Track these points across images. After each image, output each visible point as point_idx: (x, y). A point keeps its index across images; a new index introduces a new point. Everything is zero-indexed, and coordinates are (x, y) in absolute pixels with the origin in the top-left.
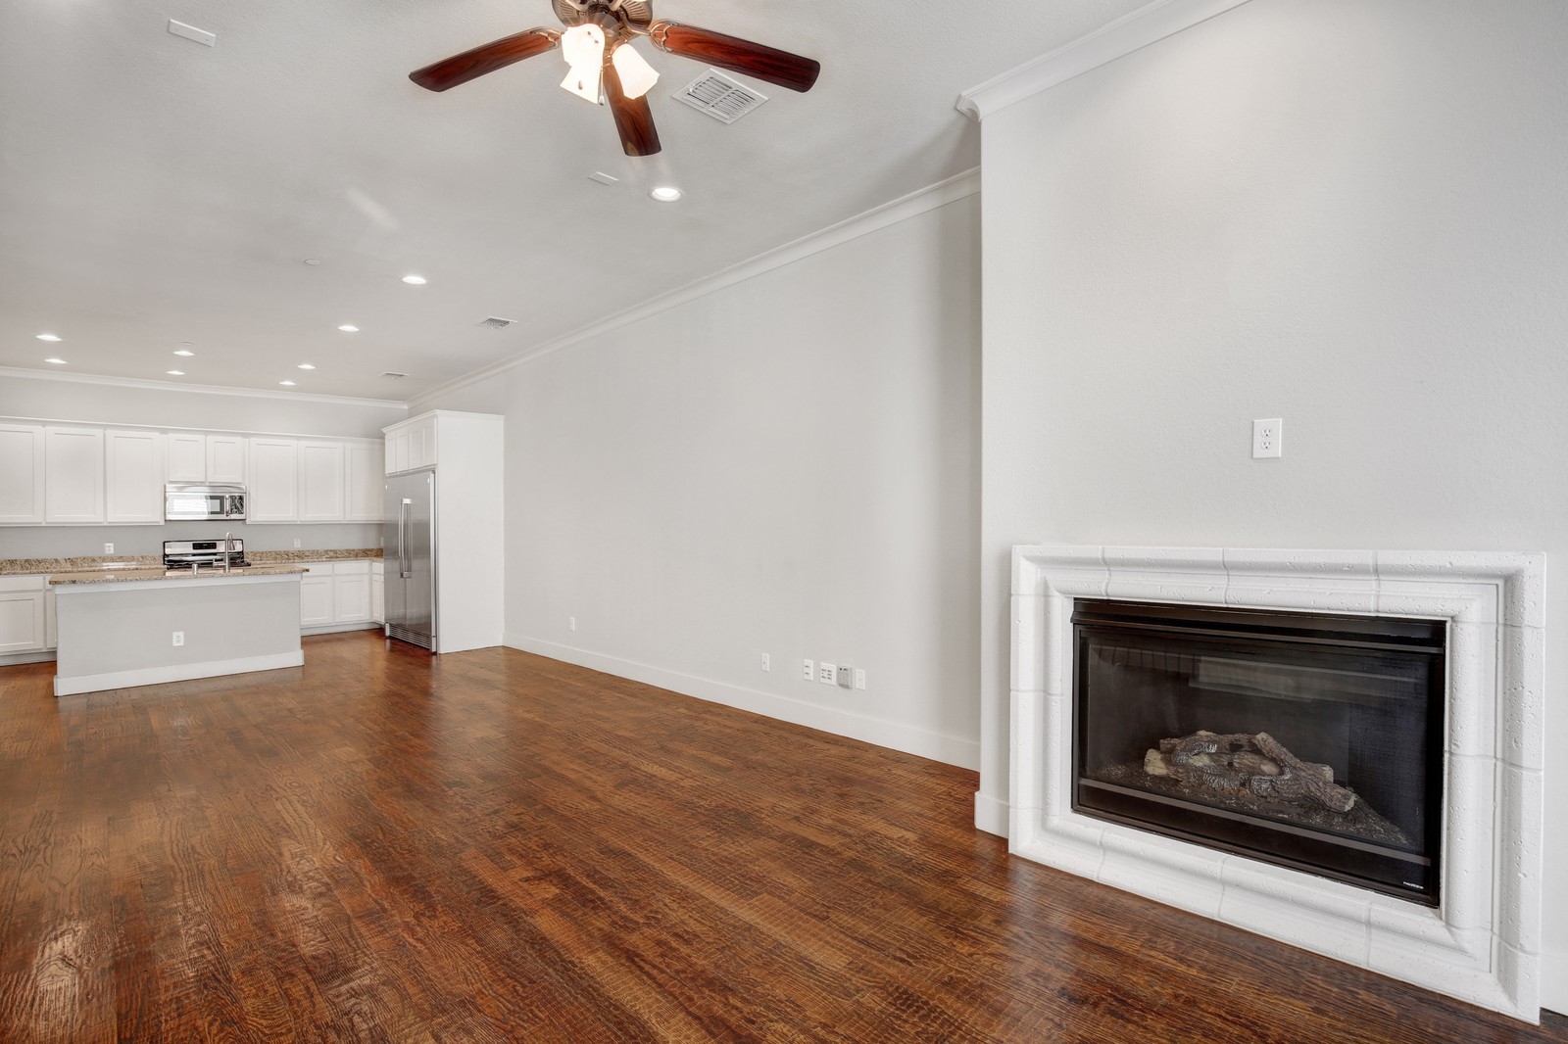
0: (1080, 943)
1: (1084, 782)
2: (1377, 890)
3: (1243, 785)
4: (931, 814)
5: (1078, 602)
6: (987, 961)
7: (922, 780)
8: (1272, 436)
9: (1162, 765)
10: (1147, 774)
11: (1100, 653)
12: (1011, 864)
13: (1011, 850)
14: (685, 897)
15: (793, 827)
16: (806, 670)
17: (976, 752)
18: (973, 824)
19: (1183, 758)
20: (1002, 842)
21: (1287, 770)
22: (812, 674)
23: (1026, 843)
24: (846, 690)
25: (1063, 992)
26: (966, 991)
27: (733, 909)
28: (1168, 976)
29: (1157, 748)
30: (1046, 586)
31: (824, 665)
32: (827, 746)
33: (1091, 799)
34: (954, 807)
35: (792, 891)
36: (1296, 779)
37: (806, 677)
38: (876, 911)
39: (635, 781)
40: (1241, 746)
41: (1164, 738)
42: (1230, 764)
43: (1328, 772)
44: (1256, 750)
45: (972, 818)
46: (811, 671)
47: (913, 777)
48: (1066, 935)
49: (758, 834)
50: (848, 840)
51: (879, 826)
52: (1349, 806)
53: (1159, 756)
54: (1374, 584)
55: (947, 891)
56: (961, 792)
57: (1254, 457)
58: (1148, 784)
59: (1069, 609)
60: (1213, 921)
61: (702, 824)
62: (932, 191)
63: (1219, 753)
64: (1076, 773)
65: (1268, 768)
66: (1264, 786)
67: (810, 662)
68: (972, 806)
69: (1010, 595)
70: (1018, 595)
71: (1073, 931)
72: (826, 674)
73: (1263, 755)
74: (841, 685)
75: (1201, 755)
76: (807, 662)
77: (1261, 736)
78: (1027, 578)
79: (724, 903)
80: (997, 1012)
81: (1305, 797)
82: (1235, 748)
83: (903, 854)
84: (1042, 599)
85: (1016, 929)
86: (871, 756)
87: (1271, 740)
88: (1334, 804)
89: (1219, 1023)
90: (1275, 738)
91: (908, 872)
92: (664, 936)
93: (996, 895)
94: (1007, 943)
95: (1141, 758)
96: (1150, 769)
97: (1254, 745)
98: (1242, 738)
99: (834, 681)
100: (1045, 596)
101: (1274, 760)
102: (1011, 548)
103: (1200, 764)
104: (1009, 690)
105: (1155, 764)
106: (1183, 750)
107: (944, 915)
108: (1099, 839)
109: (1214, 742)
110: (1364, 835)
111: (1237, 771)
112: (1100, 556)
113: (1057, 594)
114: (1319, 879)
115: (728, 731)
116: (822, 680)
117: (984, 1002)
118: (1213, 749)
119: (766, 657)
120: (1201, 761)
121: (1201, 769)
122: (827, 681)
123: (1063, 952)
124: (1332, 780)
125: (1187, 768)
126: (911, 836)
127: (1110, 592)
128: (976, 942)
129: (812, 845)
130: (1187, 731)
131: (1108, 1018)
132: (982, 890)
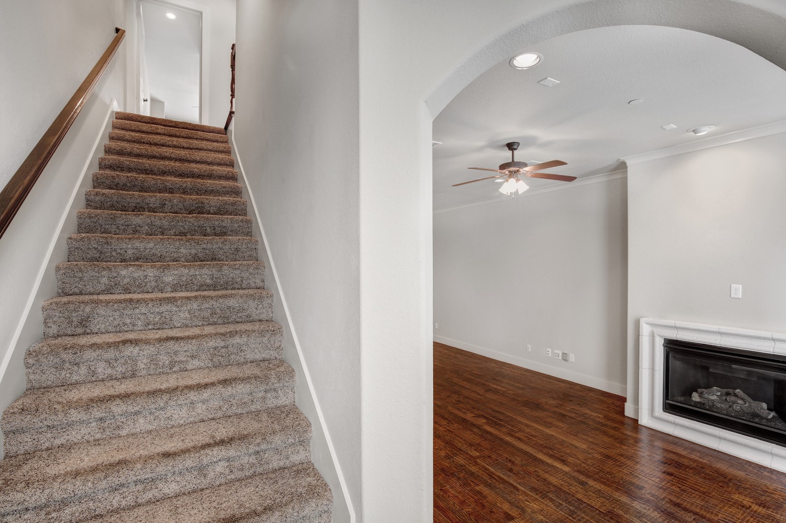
0: (666, 450)
1: (668, 401)
2: (776, 444)
3: (730, 407)
4: (607, 410)
5: (665, 339)
6: (633, 451)
7: (601, 398)
8: (738, 290)
9: (698, 398)
10: (692, 401)
11: (674, 357)
12: (639, 427)
13: (639, 423)
14: (528, 426)
15: (555, 409)
16: (548, 353)
17: (625, 390)
18: (624, 414)
19: (706, 396)
20: (636, 421)
21: (747, 403)
22: (550, 354)
23: (645, 420)
24: (566, 362)
25: (659, 461)
26: (626, 457)
27: (544, 430)
28: (695, 461)
29: (697, 392)
30: (653, 333)
31: (556, 351)
32: (559, 383)
33: (670, 407)
34: (615, 408)
35: (563, 428)
36: (750, 406)
37: (547, 355)
38: (593, 435)
39: (490, 390)
40: (730, 394)
41: (699, 388)
42: (726, 400)
43: (765, 405)
44: (736, 395)
45: (624, 412)
46: (550, 353)
47: (597, 396)
48: (660, 448)
49: (544, 410)
50: (577, 415)
51: (587, 411)
52: (770, 416)
53: (697, 395)
54: (773, 343)
55: (617, 432)
56: (618, 403)
57: (732, 296)
58: (692, 404)
59: (662, 342)
60: (716, 450)
61: (523, 406)
62: (605, 175)
63: (721, 395)
64: (664, 399)
65: (740, 402)
66: (738, 408)
67: (550, 350)
68: (623, 408)
69: (639, 335)
70: (642, 335)
71: (663, 447)
72: (557, 355)
73: (738, 397)
74: (563, 360)
75: (714, 395)
76: (548, 349)
77: (738, 391)
78: (645, 330)
79: (541, 428)
80: (638, 463)
81: (753, 413)
82: (728, 394)
83: (599, 421)
84: (651, 337)
85: (642, 444)
86: (578, 387)
87: (741, 392)
88: (764, 416)
89: (711, 473)
90: (743, 392)
91: (602, 426)
92: (526, 435)
93: (634, 435)
94: (639, 447)
95: (690, 395)
96: (694, 399)
97: (735, 394)
98: (731, 391)
99: (560, 357)
100: (653, 336)
101: (742, 399)
102: (639, 320)
103: (713, 398)
104: (639, 368)
105: (696, 397)
106: (706, 393)
107: (617, 438)
108: (673, 421)
109: (719, 391)
110: (773, 425)
111: (729, 402)
112: (674, 325)
113: (657, 336)
114: (756, 439)
115: (517, 374)
116: (555, 357)
117: (633, 460)
118: (719, 394)
119: (529, 346)
120: (714, 398)
121: (713, 400)
122: (557, 357)
123: (659, 452)
124: (766, 408)
125: (708, 400)
126: (601, 416)
127: (677, 337)
128: (628, 446)
129: (565, 415)
130: (708, 386)
131: (674, 468)
132: (629, 433)
